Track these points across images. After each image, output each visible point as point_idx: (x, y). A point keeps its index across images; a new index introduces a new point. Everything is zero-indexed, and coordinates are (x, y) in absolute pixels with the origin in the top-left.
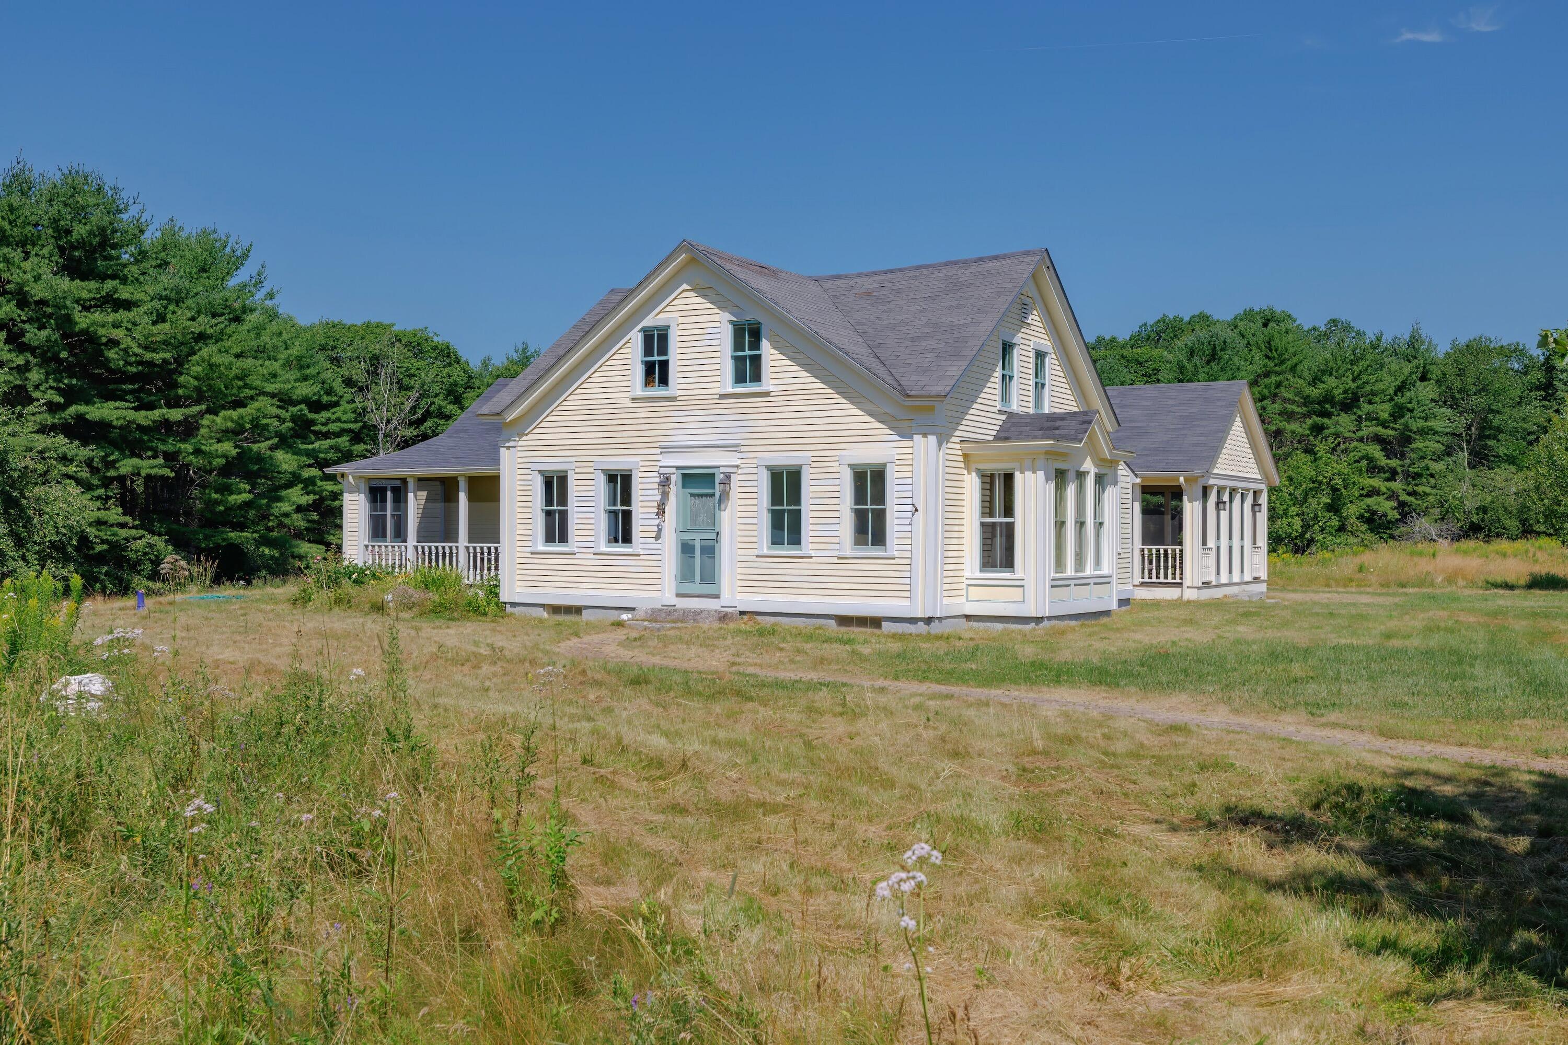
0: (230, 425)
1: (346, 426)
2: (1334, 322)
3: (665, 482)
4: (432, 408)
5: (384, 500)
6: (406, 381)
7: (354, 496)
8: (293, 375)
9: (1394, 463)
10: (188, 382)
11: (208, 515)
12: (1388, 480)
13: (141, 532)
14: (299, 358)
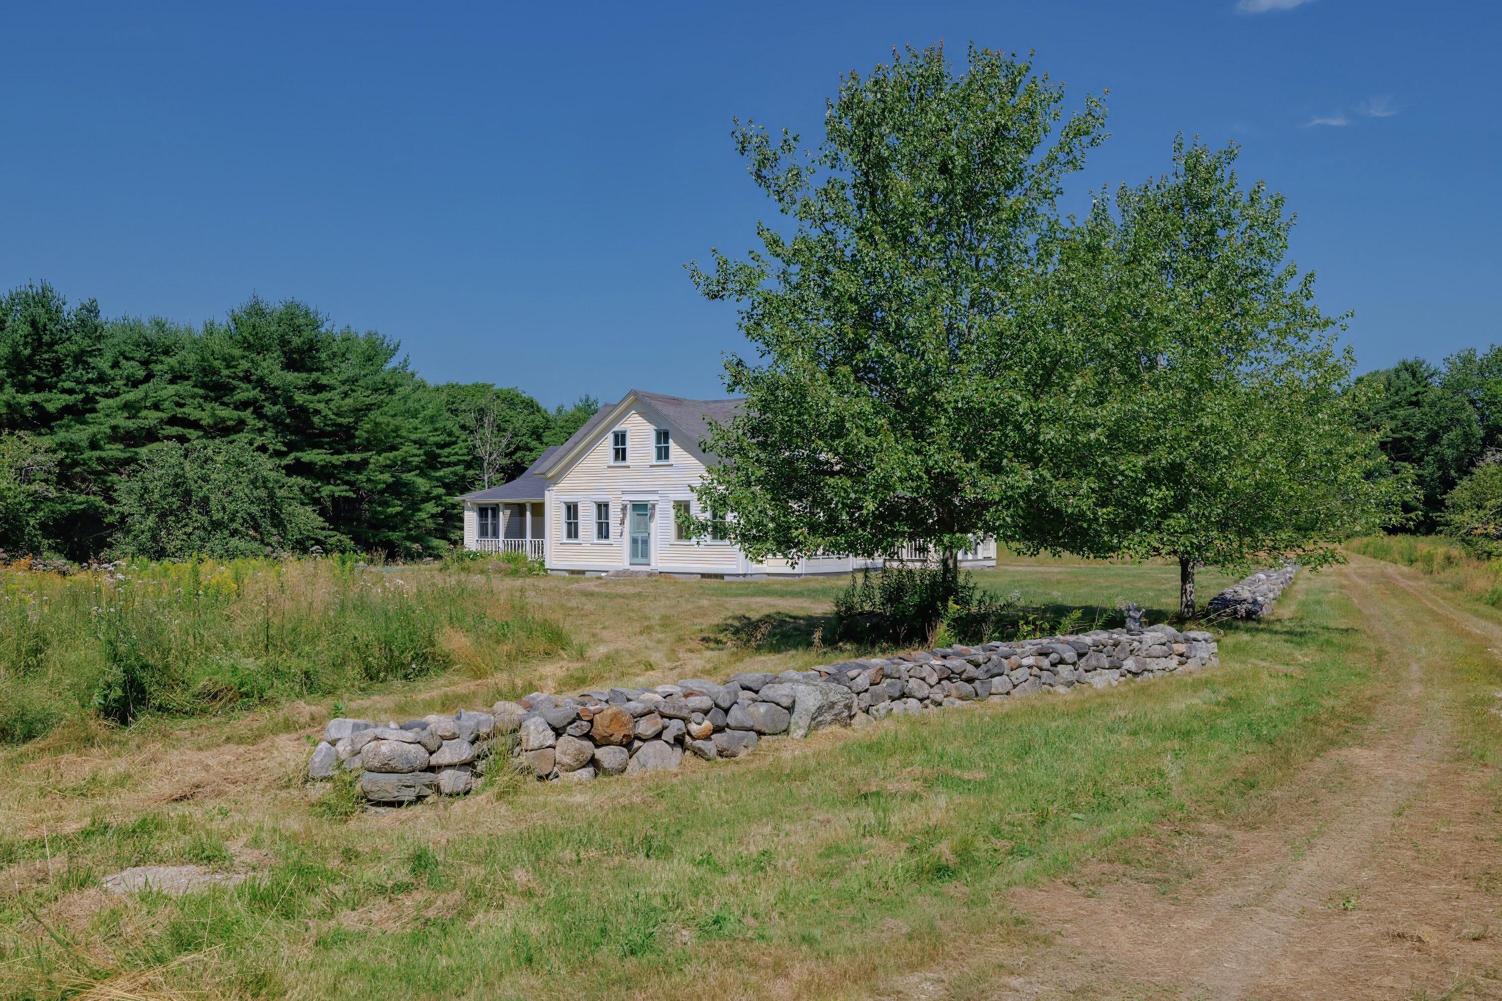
0: (388, 462)
1: (461, 458)
3: (624, 508)
4: (521, 444)
5: (487, 516)
6: (503, 425)
7: (471, 513)
8: (428, 428)
10: (362, 435)
11: (374, 521)
13: (335, 533)
14: (432, 417)
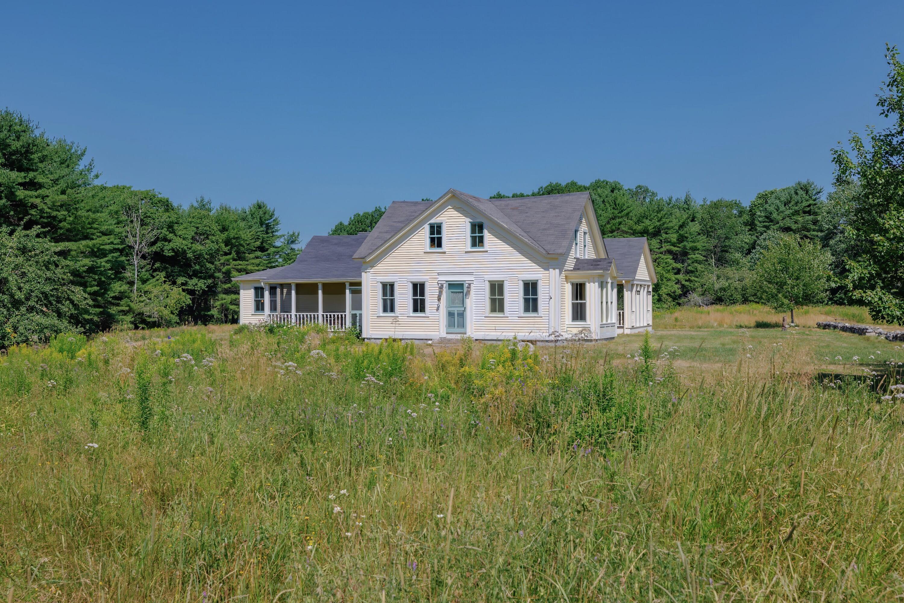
1: (117, 247)
2: (639, 187)
3: (441, 288)
4: (160, 236)
6: (145, 220)
9: (679, 266)
10: (65, 226)
12: (676, 274)
